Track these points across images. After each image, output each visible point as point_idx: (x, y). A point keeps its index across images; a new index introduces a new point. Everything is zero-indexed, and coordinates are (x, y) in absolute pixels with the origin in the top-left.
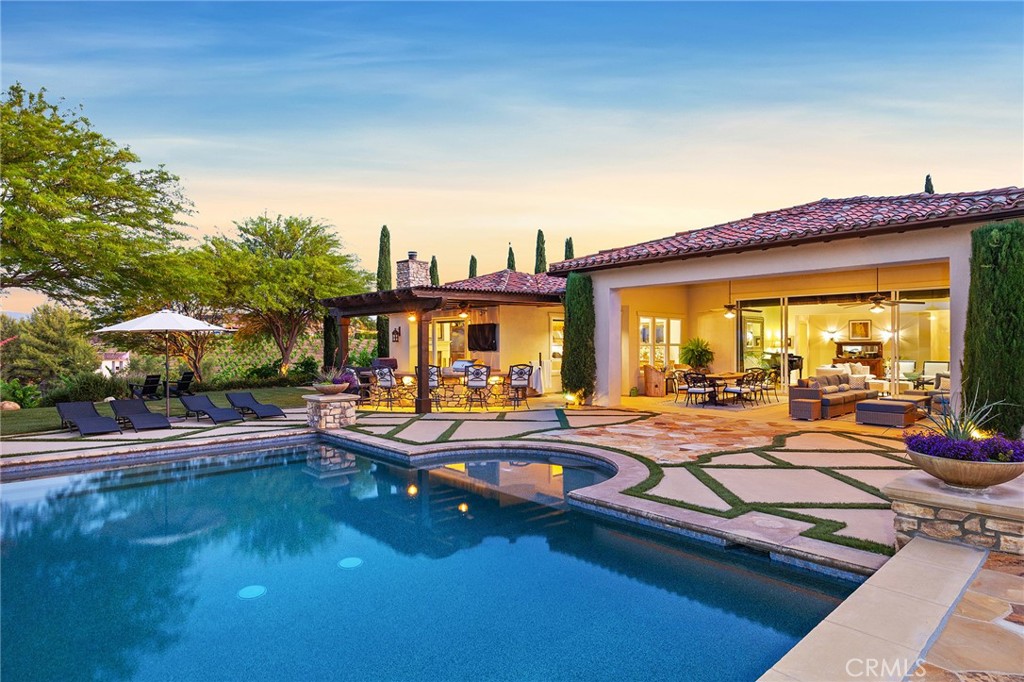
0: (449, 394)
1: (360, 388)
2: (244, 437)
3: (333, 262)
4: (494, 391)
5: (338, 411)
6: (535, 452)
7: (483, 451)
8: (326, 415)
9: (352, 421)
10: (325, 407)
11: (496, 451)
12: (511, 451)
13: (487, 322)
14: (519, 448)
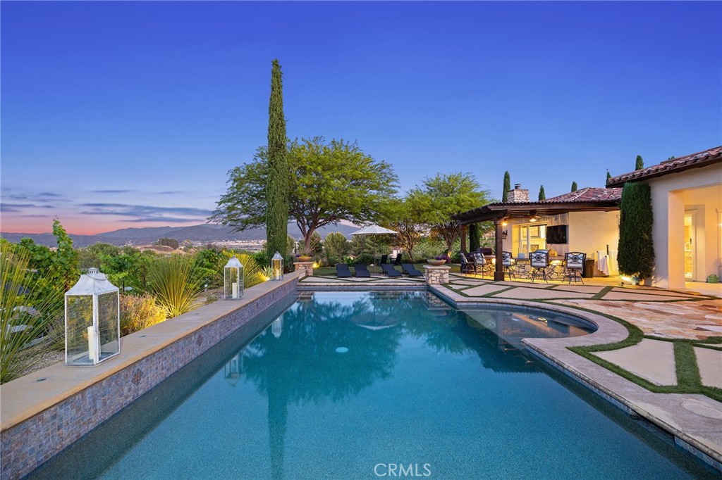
0: (522, 270)
1: (467, 264)
2: (391, 284)
3: (472, 196)
4: (556, 270)
5: (439, 275)
6: (547, 311)
7: (509, 306)
8: (431, 276)
9: (447, 281)
10: (431, 272)
11: (519, 307)
12: (530, 308)
13: (560, 224)
14: (534, 307)
